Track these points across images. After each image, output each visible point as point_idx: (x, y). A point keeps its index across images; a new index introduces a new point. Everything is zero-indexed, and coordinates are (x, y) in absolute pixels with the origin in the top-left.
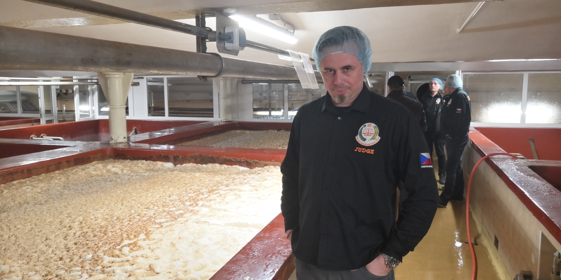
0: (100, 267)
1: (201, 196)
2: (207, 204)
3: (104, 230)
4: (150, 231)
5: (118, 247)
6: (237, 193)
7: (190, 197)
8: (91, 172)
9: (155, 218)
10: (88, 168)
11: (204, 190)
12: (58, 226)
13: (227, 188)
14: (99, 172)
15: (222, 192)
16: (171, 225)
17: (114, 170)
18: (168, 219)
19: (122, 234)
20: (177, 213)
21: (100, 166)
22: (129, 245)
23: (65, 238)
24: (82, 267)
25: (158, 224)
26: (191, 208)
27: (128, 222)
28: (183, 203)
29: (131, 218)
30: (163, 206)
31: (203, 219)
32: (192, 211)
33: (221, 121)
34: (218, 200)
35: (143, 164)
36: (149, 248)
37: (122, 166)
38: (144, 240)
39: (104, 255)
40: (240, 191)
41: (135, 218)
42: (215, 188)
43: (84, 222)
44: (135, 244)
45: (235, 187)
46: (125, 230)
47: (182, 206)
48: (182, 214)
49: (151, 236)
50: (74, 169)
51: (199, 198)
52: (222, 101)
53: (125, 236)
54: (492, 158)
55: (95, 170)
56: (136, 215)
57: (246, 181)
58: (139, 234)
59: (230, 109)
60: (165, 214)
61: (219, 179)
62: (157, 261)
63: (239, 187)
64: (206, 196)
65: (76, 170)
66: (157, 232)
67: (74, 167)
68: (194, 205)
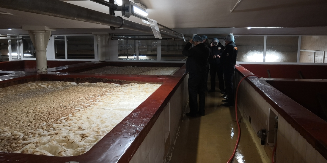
0: (52, 128)
1: (97, 98)
2: (102, 100)
3: (48, 113)
4: (74, 113)
5: (59, 120)
6: (117, 95)
7: (91, 98)
8: (30, 87)
9: (74, 107)
10: (27, 85)
11: (98, 95)
12: (21, 112)
13: (111, 94)
14: (34, 87)
15: (108, 95)
16: (84, 110)
17: (42, 86)
18: (82, 108)
19: (59, 114)
20: (86, 105)
21: (34, 84)
22: (65, 119)
23: (27, 117)
24: (42, 129)
25: (77, 110)
26: (93, 103)
27: (60, 109)
28: (88, 100)
29: (62, 108)
30: (78, 102)
31: (101, 107)
32: (94, 104)
33: (99, 61)
34: (107, 99)
35: (59, 83)
36: (76, 120)
37: (47, 84)
38: (72, 116)
39: (52, 123)
40: (118, 94)
41: (63, 107)
42: (104, 94)
43: (35, 110)
44: (68, 119)
45: (115, 93)
46: (60, 113)
47: (88, 102)
48: (89, 105)
49: (76, 115)
50: (19, 86)
51: (96, 98)
52: (100, 49)
53: (61, 115)
54: (248, 78)
55: (31, 86)
56: (64, 106)
57: (120, 90)
58: (68, 114)
59: (104, 54)
60: (80, 105)
61: (105, 90)
62: (82, 125)
63: (118, 93)
64: (100, 97)
65: (20, 86)
66: (78, 113)
67: (18, 85)
68: (95, 101)
